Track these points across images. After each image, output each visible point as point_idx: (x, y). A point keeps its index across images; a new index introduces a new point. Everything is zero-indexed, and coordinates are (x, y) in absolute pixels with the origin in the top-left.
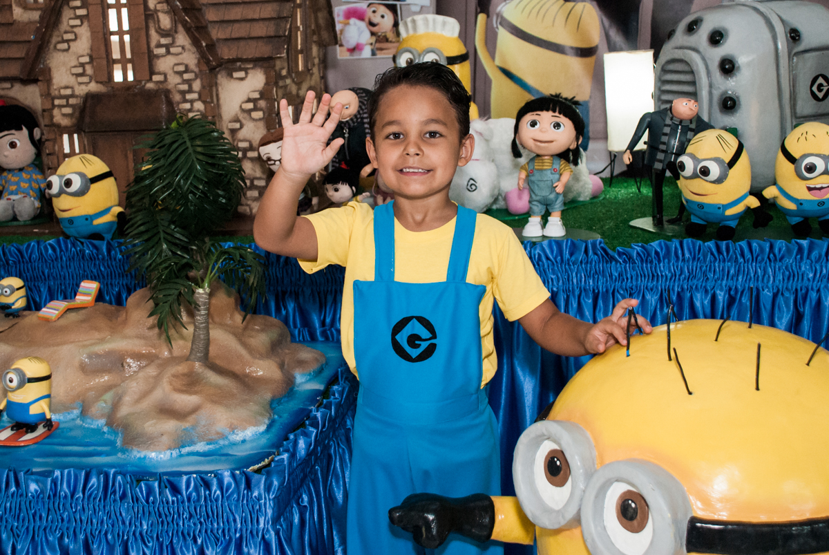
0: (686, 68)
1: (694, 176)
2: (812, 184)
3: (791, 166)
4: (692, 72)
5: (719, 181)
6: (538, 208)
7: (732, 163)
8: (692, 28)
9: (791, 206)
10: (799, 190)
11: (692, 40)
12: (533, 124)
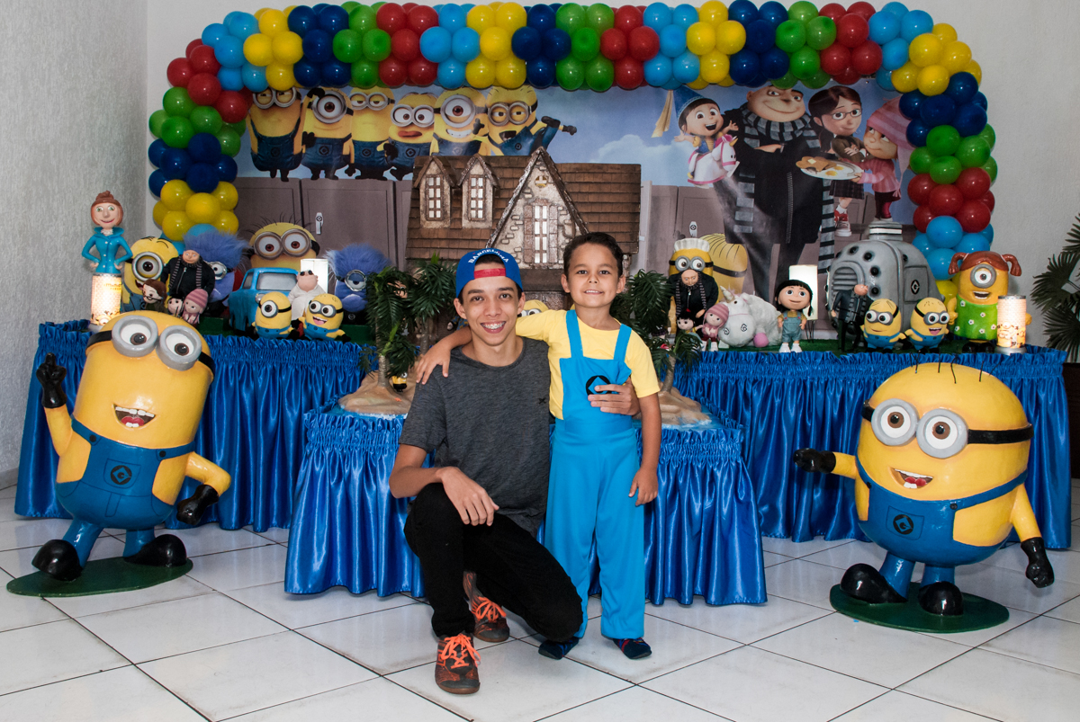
0: (852, 272)
1: (876, 321)
2: (932, 327)
3: (922, 318)
4: (855, 274)
5: (889, 324)
6: (787, 339)
7: (895, 315)
8: (852, 251)
9: (920, 339)
10: (925, 331)
11: (853, 257)
12: (790, 292)
